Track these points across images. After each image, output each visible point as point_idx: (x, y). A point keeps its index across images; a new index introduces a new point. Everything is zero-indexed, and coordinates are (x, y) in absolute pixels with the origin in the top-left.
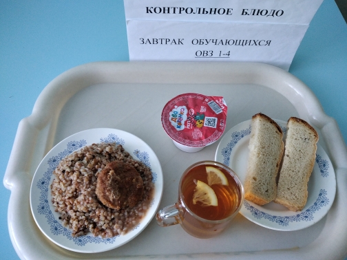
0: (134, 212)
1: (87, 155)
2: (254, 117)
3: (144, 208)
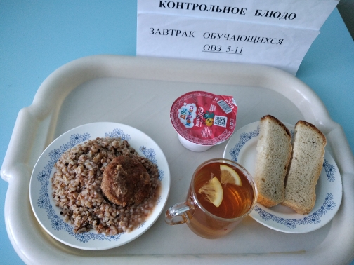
0: (140, 210)
1: (92, 148)
2: (263, 118)
3: (151, 205)
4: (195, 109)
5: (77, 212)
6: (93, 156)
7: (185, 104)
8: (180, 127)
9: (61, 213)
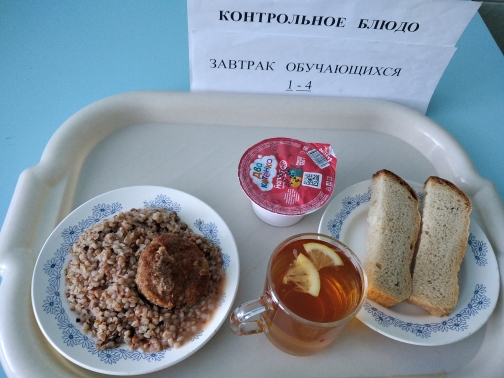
0: (195, 313)
1: (124, 224)
2: (376, 175)
3: (210, 307)
4: (275, 164)
5: (101, 319)
6: (125, 235)
7: (260, 156)
8: (252, 190)
9: (78, 320)
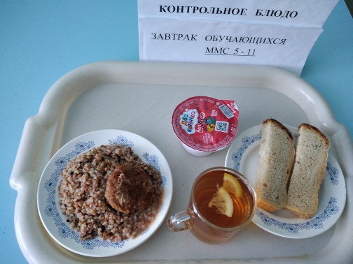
0: (143, 216)
1: (96, 156)
2: (265, 122)
3: (154, 212)
4: (197, 115)
5: (83, 220)
6: (97, 164)
7: (186, 110)
8: (181, 133)
9: (68, 221)
